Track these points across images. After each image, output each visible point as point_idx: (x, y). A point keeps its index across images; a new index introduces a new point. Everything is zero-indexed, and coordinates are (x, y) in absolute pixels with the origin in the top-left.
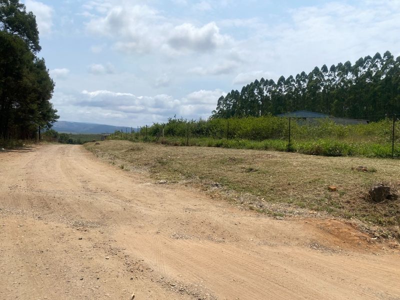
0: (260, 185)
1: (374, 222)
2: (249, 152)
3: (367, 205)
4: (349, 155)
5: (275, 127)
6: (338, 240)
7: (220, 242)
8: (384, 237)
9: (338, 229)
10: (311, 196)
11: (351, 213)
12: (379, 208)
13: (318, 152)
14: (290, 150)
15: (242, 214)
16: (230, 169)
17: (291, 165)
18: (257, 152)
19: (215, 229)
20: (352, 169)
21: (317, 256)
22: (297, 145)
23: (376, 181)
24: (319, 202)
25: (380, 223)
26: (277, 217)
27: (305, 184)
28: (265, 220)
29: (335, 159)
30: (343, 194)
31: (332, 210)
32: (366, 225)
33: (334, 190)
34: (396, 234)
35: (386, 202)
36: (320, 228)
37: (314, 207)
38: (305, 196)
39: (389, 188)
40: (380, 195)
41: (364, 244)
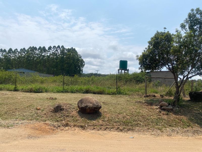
1: (55, 121)
3: (53, 114)
4: (46, 92)
5: (7, 77)
6: (41, 132)
8: (59, 126)
9: (41, 127)
10: (28, 113)
11: (46, 119)
12: (57, 114)
13: (31, 91)
14: (16, 90)
17: (17, 98)
20: (47, 99)
21: (31, 141)
22: (19, 87)
23: (56, 103)
24: (32, 116)
25: (58, 121)
27: (25, 108)
28: (2, 130)
29: (39, 94)
30: (43, 110)
31: (38, 119)
32: (52, 123)
33: (39, 109)
34: (63, 124)
35: (60, 112)
36: (32, 128)
37: (29, 119)
38: (24, 114)
39: (61, 106)
40: (58, 109)
41: (51, 131)
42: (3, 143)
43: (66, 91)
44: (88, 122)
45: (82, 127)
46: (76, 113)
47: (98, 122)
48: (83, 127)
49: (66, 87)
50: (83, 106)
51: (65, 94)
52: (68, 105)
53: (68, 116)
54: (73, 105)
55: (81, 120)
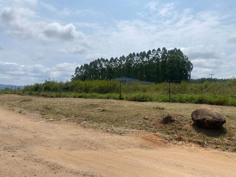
0: (110, 118)
1: (166, 133)
2: (100, 100)
3: (162, 125)
4: (150, 101)
5: (112, 86)
6: (152, 143)
7: (96, 150)
8: (171, 140)
9: (151, 138)
10: (136, 122)
11: (156, 130)
12: (168, 126)
13: (135, 100)
14: (121, 99)
15: (103, 134)
16: (91, 111)
17: (124, 107)
18: (104, 100)
19: (92, 143)
20: (154, 108)
21: (144, 151)
22: (124, 96)
23: (166, 113)
24: (141, 125)
25: (169, 134)
26: (122, 134)
27: (133, 117)
28: (116, 137)
29: (144, 103)
30: (151, 120)
31: (147, 129)
32: (163, 135)
33: (147, 119)
34: (176, 138)
35: (171, 123)
36: (142, 138)
37: (139, 128)
38: (133, 123)
39: (171, 117)
40: (168, 120)
41: (163, 144)
42: (119, 149)
43: (174, 101)
44: (208, 139)
45: (199, 143)
46: (189, 127)
47: (222, 140)
48: (201, 144)
49: (173, 96)
50: (199, 118)
51: (173, 104)
52: (179, 117)
53: (180, 129)
54: (185, 117)
55: (197, 135)
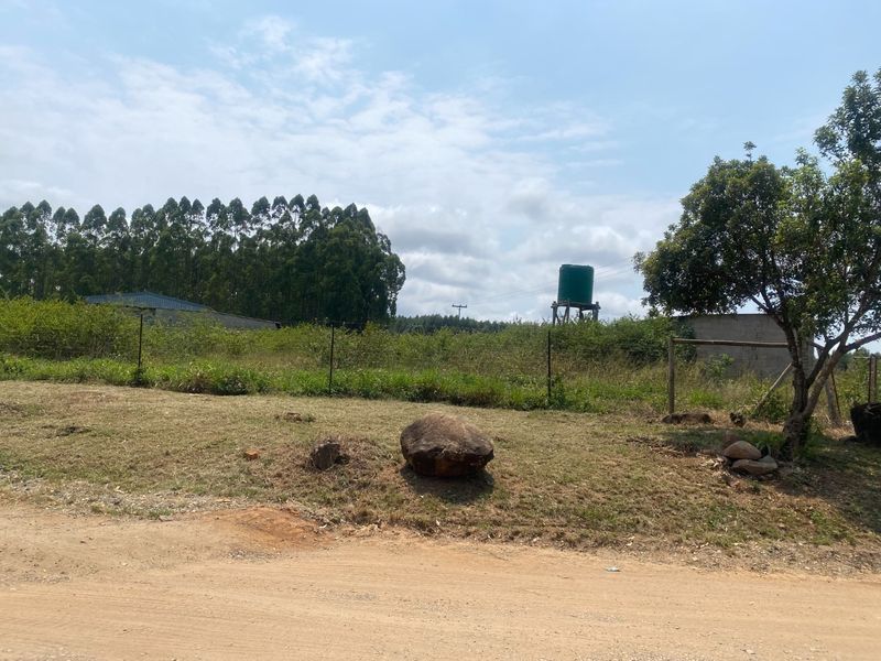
0: (103, 461)
1: (319, 502)
3: (308, 476)
4: (259, 391)
6: (273, 538)
7: (58, 580)
8: (335, 522)
9: (271, 521)
10: (213, 472)
11: (286, 494)
12: (325, 478)
13: (200, 387)
14: (140, 382)
15: (79, 522)
16: (13, 431)
17: (162, 415)
18: (65, 389)
19: (38, 558)
20: (278, 417)
21: (246, 567)
22: (154, 370)
24: (231, 481)
25: (328, 503)
26: (161, 517)
27: (199, 452)
28: (141, 527)
29: (240, 400)
30: (270, 462)
31: (256, 492)
32: (309, 509)
33: (255, 457)
34: (350, 516)
35: (335, 468)
36: (239, 523)
37: (223, 491)
38: (202, 474)
39: (339, 446)
40: (327, 458)
41: (310, 537)
42: (152, 568)
43: (343, 392)
44: (445, 511)
45: (421, 525)
46: (393, 476)
47: (483, 510)
48: (425, 528)
49: (341, 375)
50: (422, 448)
51: (342, 402)
52: (363, 445)
53: (365, 485)
54: (381, 444)
55: (416, 502)
